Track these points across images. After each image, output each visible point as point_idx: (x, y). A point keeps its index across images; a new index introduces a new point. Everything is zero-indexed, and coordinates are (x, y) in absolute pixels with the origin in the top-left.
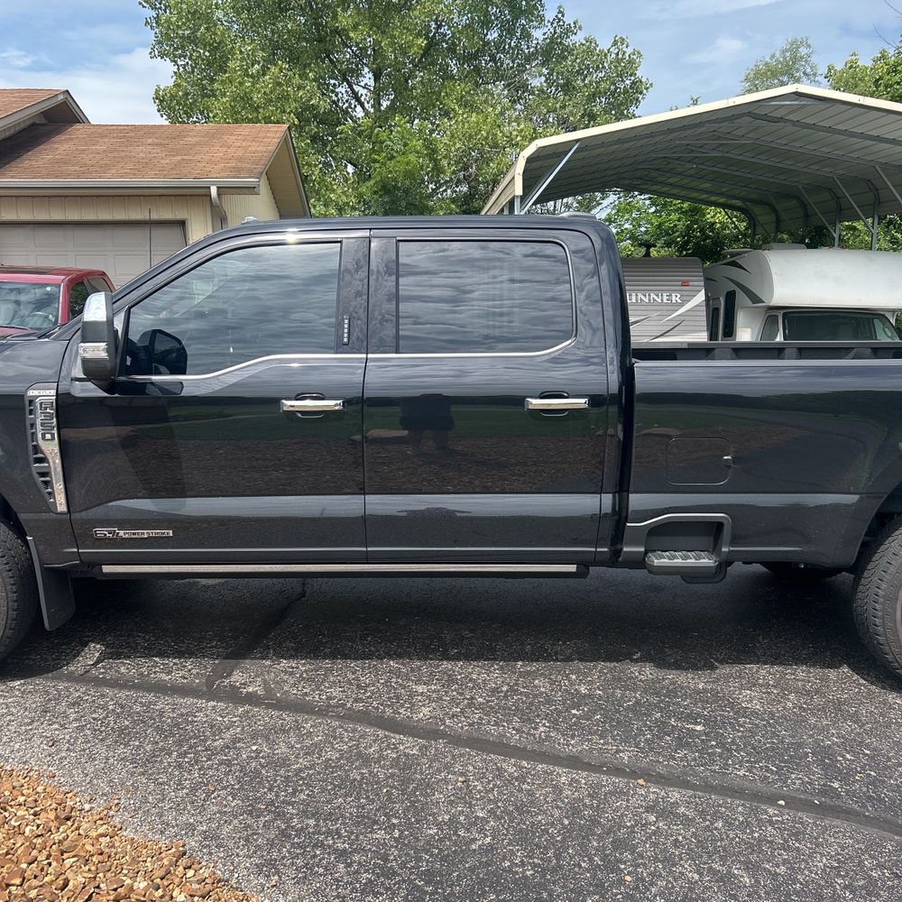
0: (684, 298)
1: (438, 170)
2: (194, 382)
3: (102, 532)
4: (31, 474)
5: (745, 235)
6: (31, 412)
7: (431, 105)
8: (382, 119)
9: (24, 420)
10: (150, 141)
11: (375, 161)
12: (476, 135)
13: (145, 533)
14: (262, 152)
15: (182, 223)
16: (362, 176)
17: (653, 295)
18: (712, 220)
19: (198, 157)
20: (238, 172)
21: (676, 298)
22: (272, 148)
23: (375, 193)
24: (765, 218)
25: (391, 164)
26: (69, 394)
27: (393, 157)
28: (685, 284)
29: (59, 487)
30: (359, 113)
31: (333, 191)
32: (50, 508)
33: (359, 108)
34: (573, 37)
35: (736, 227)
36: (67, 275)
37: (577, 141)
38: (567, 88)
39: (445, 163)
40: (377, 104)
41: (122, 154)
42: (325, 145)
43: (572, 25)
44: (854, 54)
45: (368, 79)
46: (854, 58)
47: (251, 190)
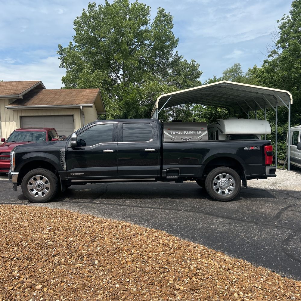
0: (202, 132)
1: (141, 98)
2: (87, 148)
3: (72, 174)
4: (60, 164)
5: (227, 115)
6: (61, 153)
7: (140, 79)
8: (126, 84)
9: (59, 155)
10: (63, 94)
11: (123, 96)
12: (152, 88)
13: (80, 174)
14: (93, 97)
15: (73, 116)
16: (120, 99)
17: (194, 132)
18: (218, 111)
19: (77, 98)
20: (87, 103)
21: (200, 132)
22: (96, 96)
23: (124, 104)
24: (232, 110)
25: (128, 97)
26: (68, 151)
27: (129, 94)
28: (202, 129)
29: (65, 166)
30: (120, 82)
31: (112, 104)
32: (63, 170)
33: (119, 80)
34: (181, 60)
35: (225, 113)
36: (47, 130)
37: (171, 95)
38: (179, 73)
39: (143, 96)
40: (124, 79)
41: (56, 98)
42: (109, 91)
43: (180, 57)
44: (255, 65)
45: (121, 72)
46: (255, 66)
47: (91, 107)
